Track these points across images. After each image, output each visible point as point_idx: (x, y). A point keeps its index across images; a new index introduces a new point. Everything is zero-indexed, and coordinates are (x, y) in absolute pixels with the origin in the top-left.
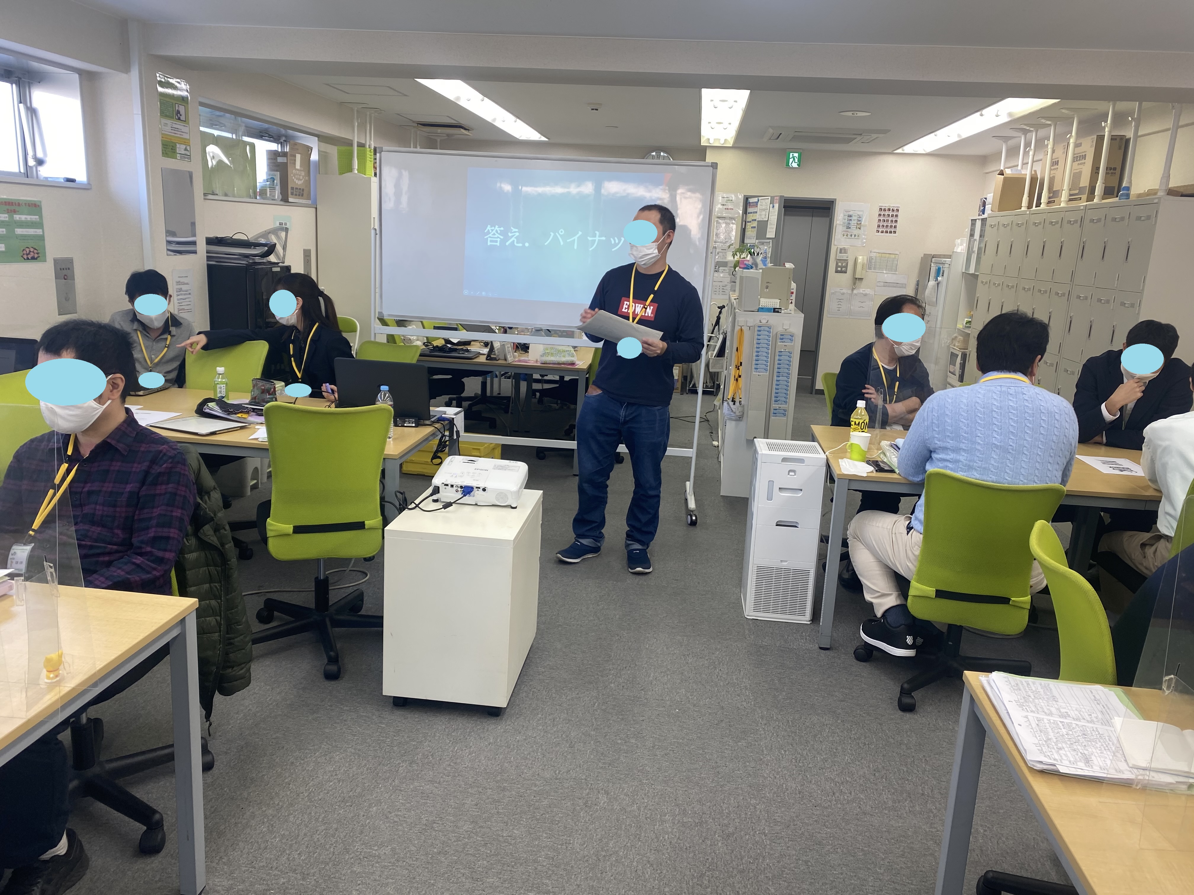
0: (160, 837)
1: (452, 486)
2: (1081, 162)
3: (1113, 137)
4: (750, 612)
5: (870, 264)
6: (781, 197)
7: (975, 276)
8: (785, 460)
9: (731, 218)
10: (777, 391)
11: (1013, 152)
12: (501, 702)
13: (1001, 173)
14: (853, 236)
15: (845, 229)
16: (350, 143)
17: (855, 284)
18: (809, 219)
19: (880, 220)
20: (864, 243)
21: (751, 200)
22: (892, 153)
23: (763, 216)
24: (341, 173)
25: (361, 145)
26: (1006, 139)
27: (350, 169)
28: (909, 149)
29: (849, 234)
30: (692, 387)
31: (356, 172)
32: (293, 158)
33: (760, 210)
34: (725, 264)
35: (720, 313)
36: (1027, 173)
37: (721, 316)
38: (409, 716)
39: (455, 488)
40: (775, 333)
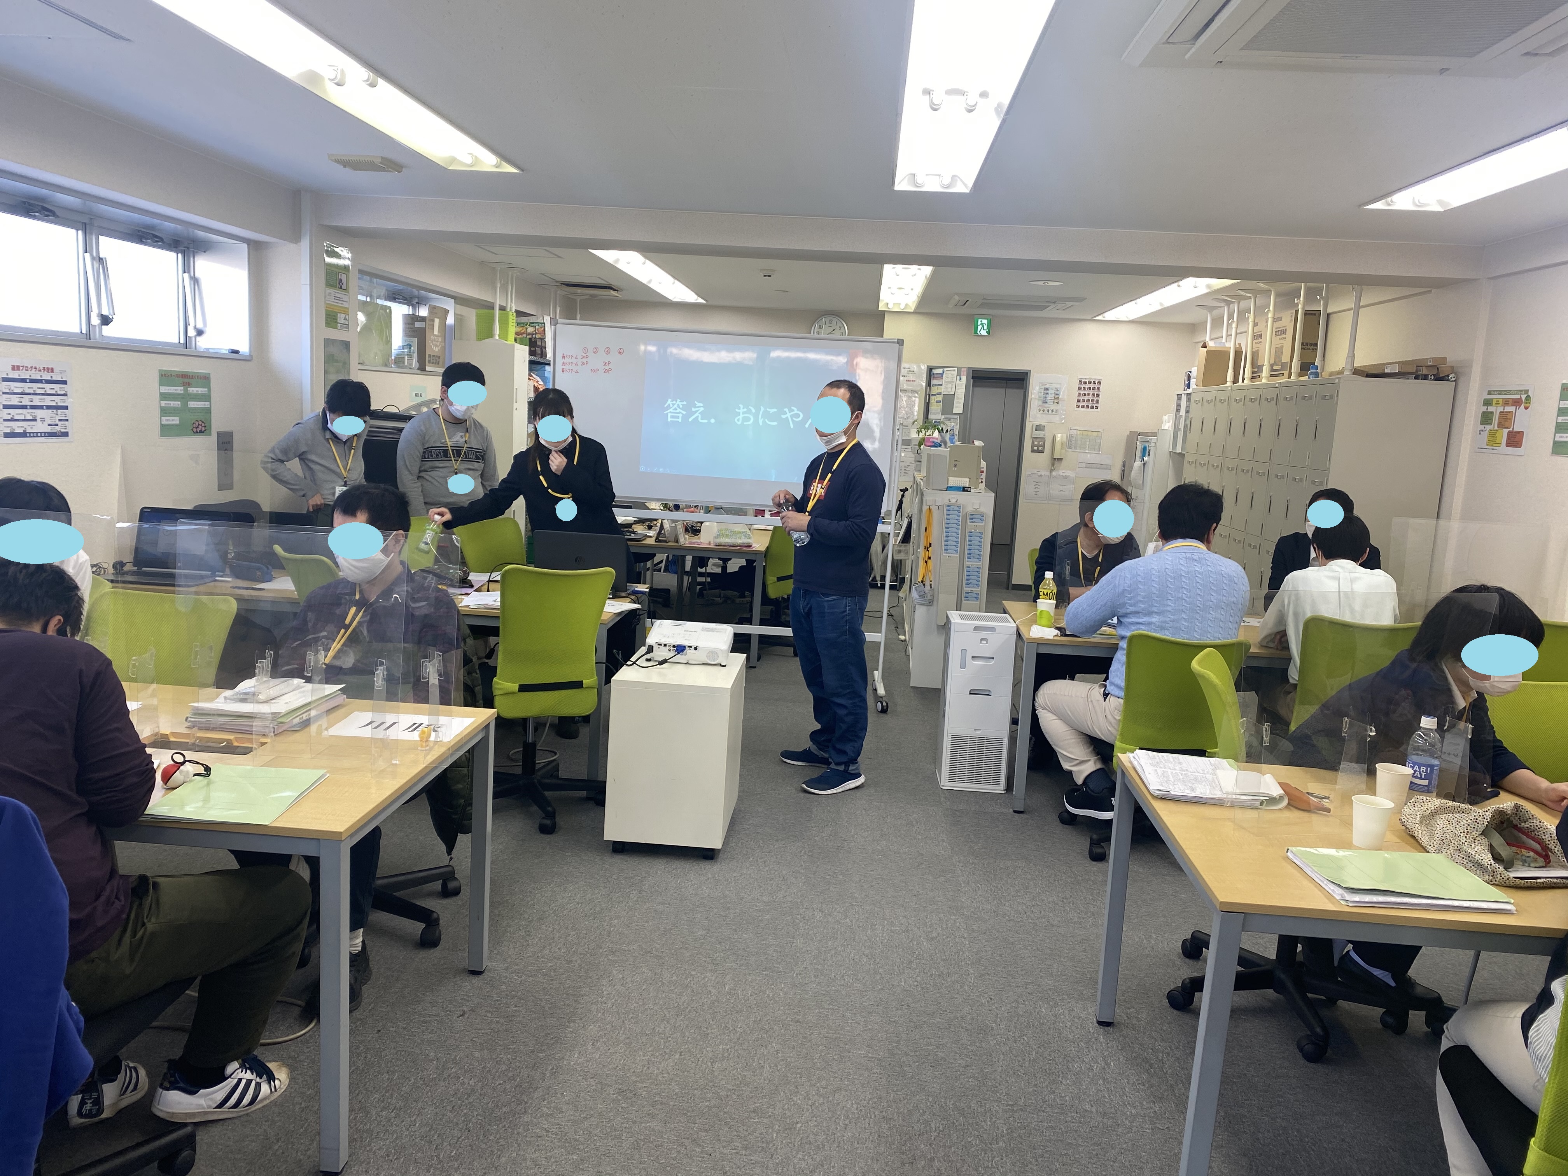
0: (437, 932)
1: (665, 645)
2: (1282, 336)
3: (1307, 312)
4: (945, 782)
5: (1070, 443)
6: (969, 368)
7: (1182, 455)
8: (976, 628)
9: (913, 391)
10: (968, 573)
11: (1217, 322)
12: (717, 844)
13: (1205, 346)
14: (1050, 411)
15: (1041, 403)
16: (491, 307)
17: (1053, 465)
18: (1002, 391)
19: (1080, 394)
20: (1064, 419)
21: (935, 371)
22: (1091, 320)
23: (950, 390)
24: (479, 339)
25: (502, 308)
26: (1211, 308)
27: (490, 335)
28: (1110, 315)
29: (1046, 410)
30: (872, 580)
31: (497, 338)
32: (431, 323)
33: (946, 382)
34: (906, 442)
35: (903, 496)
36: (1231, 346)
37: (904, 499)
38: (629, 859)
39: (668, 648)
40: (964, 513)
